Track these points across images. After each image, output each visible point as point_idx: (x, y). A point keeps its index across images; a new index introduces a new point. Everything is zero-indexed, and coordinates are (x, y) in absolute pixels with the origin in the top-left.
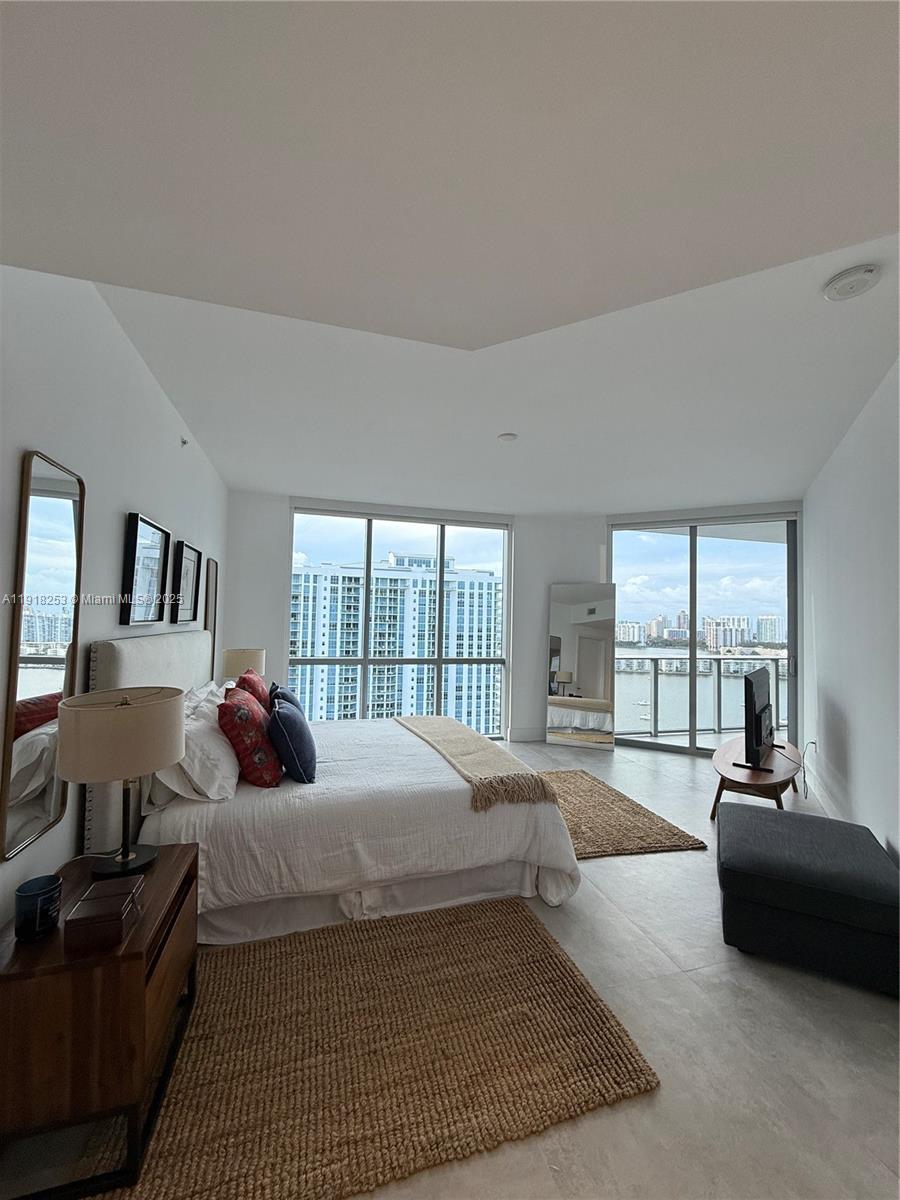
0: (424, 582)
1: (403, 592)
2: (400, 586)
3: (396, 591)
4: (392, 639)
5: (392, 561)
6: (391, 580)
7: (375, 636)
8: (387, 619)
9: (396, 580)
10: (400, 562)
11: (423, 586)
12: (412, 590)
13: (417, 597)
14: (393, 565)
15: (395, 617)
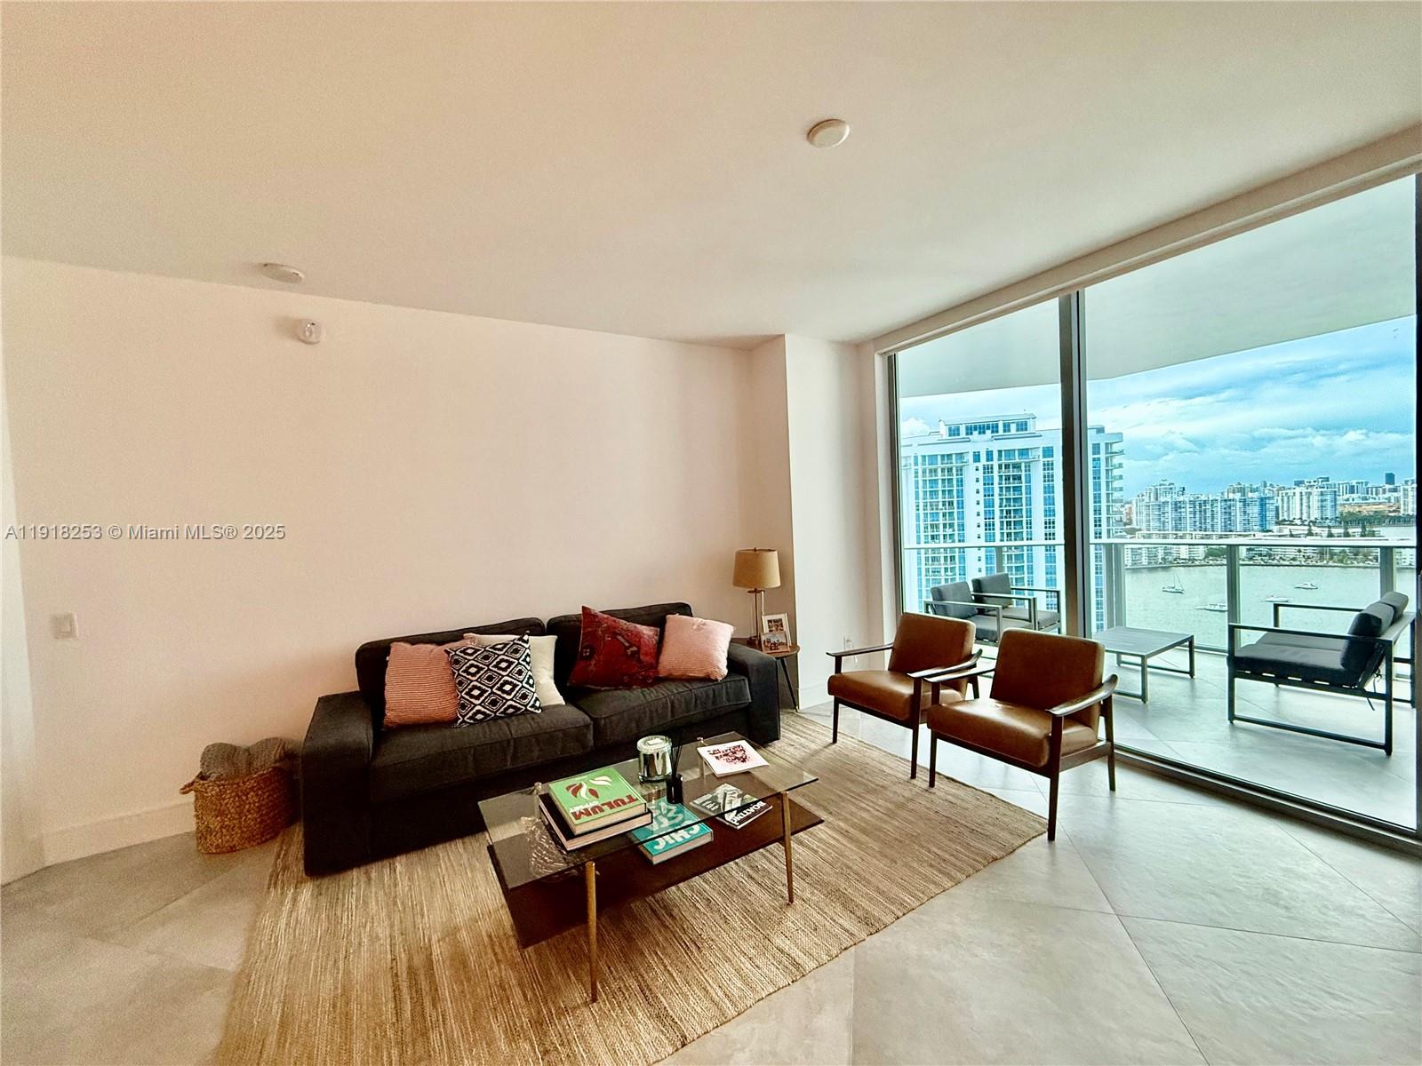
0: (989, 455)
1: (960, 470)
2: (955, 463)
3: (950, 470)
4: (949, 531)
5: (944, 431)
6: (943, 456)
7: (926, 528)
8: (940, 506)
9: (949, 456)
10: (954, 431)
11: (988, 460)
12: (973, 466)
13: (980, 474)
14: (946, 436)
15: (951, 503)
